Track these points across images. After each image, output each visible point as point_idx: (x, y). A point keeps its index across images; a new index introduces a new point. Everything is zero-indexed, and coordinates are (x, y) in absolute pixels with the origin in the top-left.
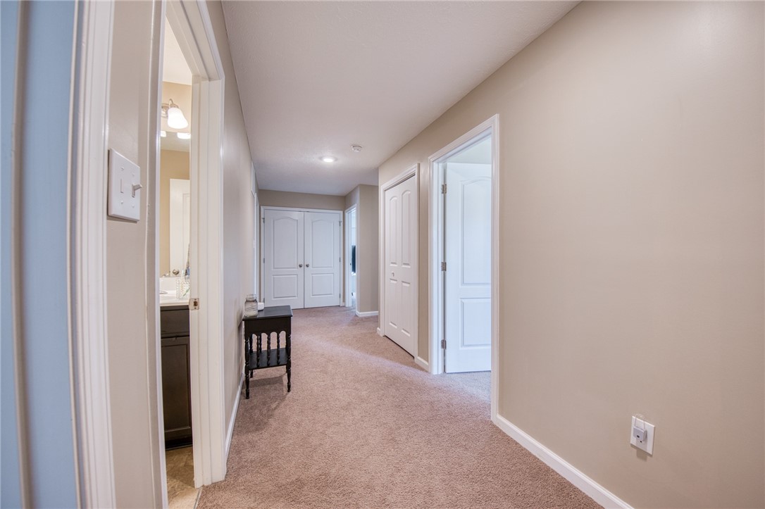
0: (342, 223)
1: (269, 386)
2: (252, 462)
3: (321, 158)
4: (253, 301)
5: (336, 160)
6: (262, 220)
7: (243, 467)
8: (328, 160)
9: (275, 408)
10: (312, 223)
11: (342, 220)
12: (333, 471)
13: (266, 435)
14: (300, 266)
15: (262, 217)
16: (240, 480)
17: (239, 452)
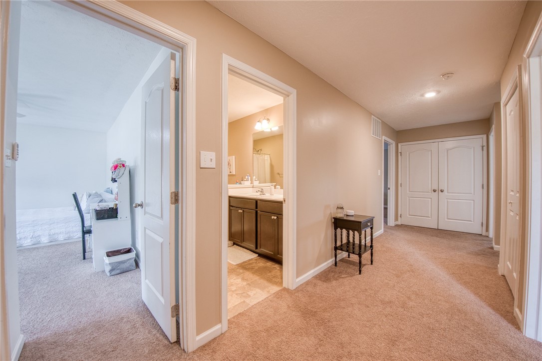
0: (485, 148)
1: (352, 266)
2: (307, 291)
3: (422, 95)
4: (341, 208)
5: (438, 92)
6: (399, 154)
7: (302, 290)
8: (430, 95)
9: (343, 278)
10: (447, 151)
11: (485, 144)
12: (334, 323)
13: (325, 285)
14: (435, 191)
15: (399, 151)
16: (297, 294)
17: (307, 284)
